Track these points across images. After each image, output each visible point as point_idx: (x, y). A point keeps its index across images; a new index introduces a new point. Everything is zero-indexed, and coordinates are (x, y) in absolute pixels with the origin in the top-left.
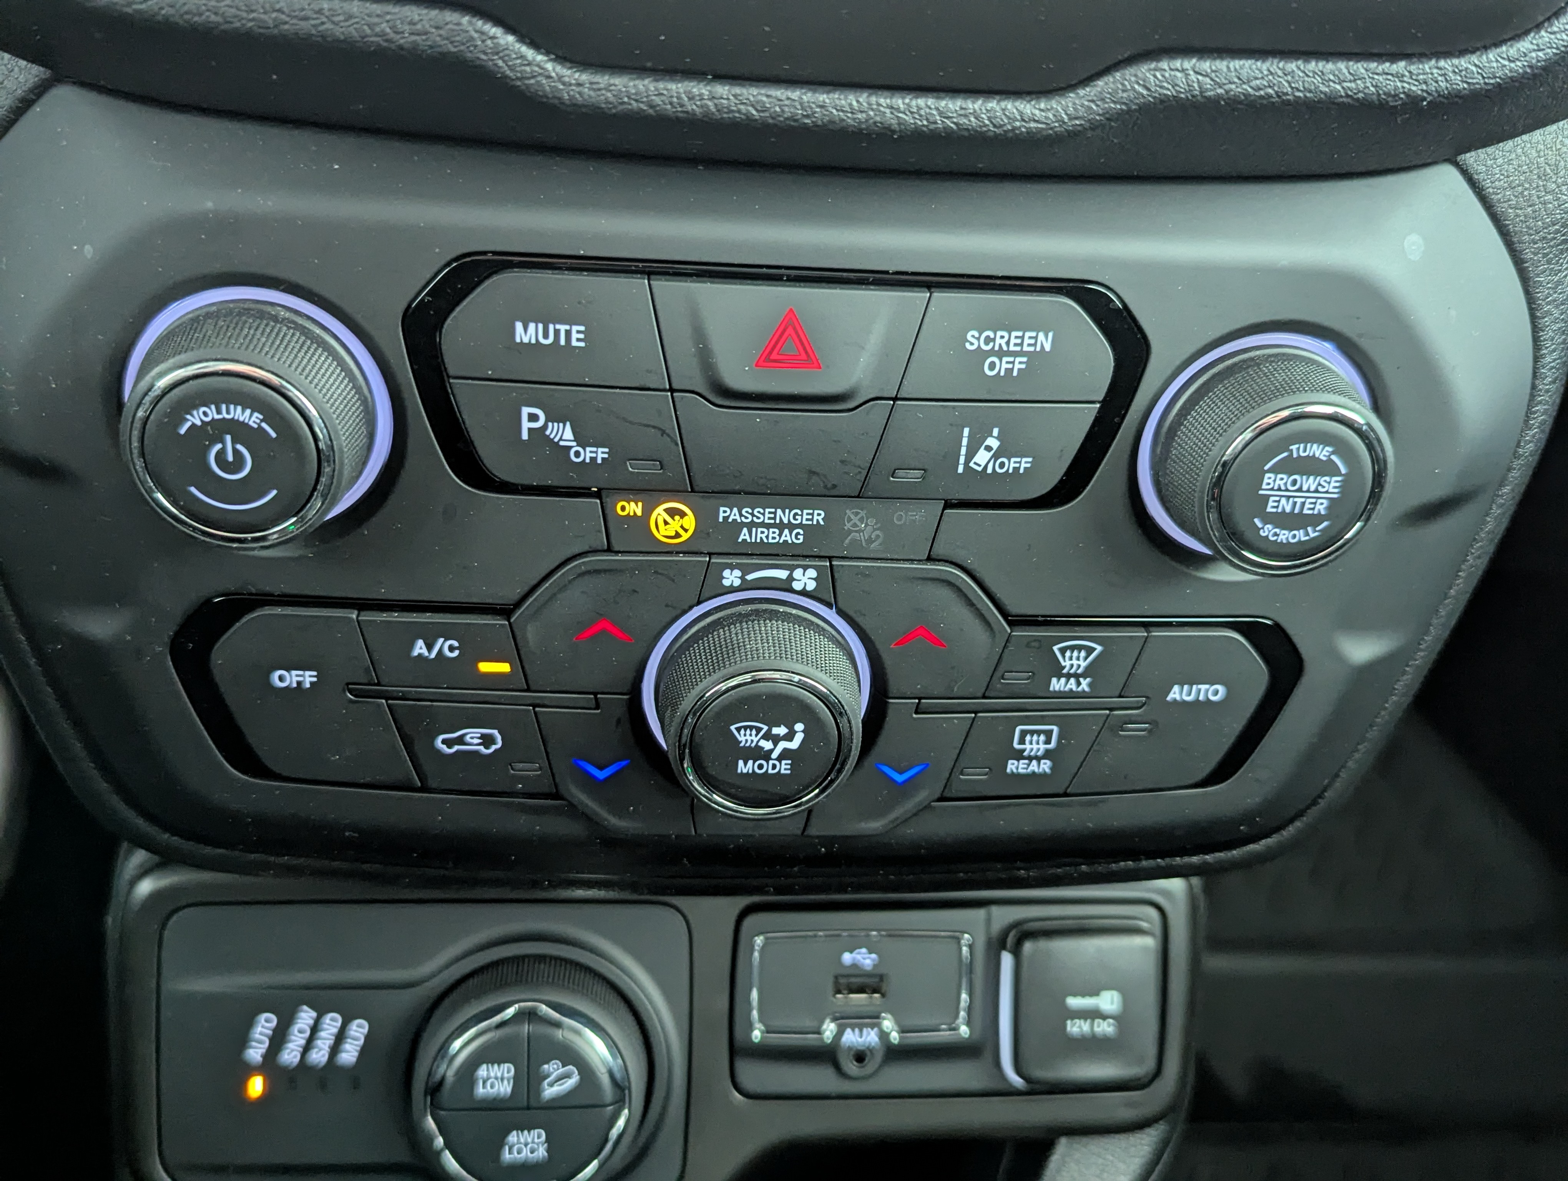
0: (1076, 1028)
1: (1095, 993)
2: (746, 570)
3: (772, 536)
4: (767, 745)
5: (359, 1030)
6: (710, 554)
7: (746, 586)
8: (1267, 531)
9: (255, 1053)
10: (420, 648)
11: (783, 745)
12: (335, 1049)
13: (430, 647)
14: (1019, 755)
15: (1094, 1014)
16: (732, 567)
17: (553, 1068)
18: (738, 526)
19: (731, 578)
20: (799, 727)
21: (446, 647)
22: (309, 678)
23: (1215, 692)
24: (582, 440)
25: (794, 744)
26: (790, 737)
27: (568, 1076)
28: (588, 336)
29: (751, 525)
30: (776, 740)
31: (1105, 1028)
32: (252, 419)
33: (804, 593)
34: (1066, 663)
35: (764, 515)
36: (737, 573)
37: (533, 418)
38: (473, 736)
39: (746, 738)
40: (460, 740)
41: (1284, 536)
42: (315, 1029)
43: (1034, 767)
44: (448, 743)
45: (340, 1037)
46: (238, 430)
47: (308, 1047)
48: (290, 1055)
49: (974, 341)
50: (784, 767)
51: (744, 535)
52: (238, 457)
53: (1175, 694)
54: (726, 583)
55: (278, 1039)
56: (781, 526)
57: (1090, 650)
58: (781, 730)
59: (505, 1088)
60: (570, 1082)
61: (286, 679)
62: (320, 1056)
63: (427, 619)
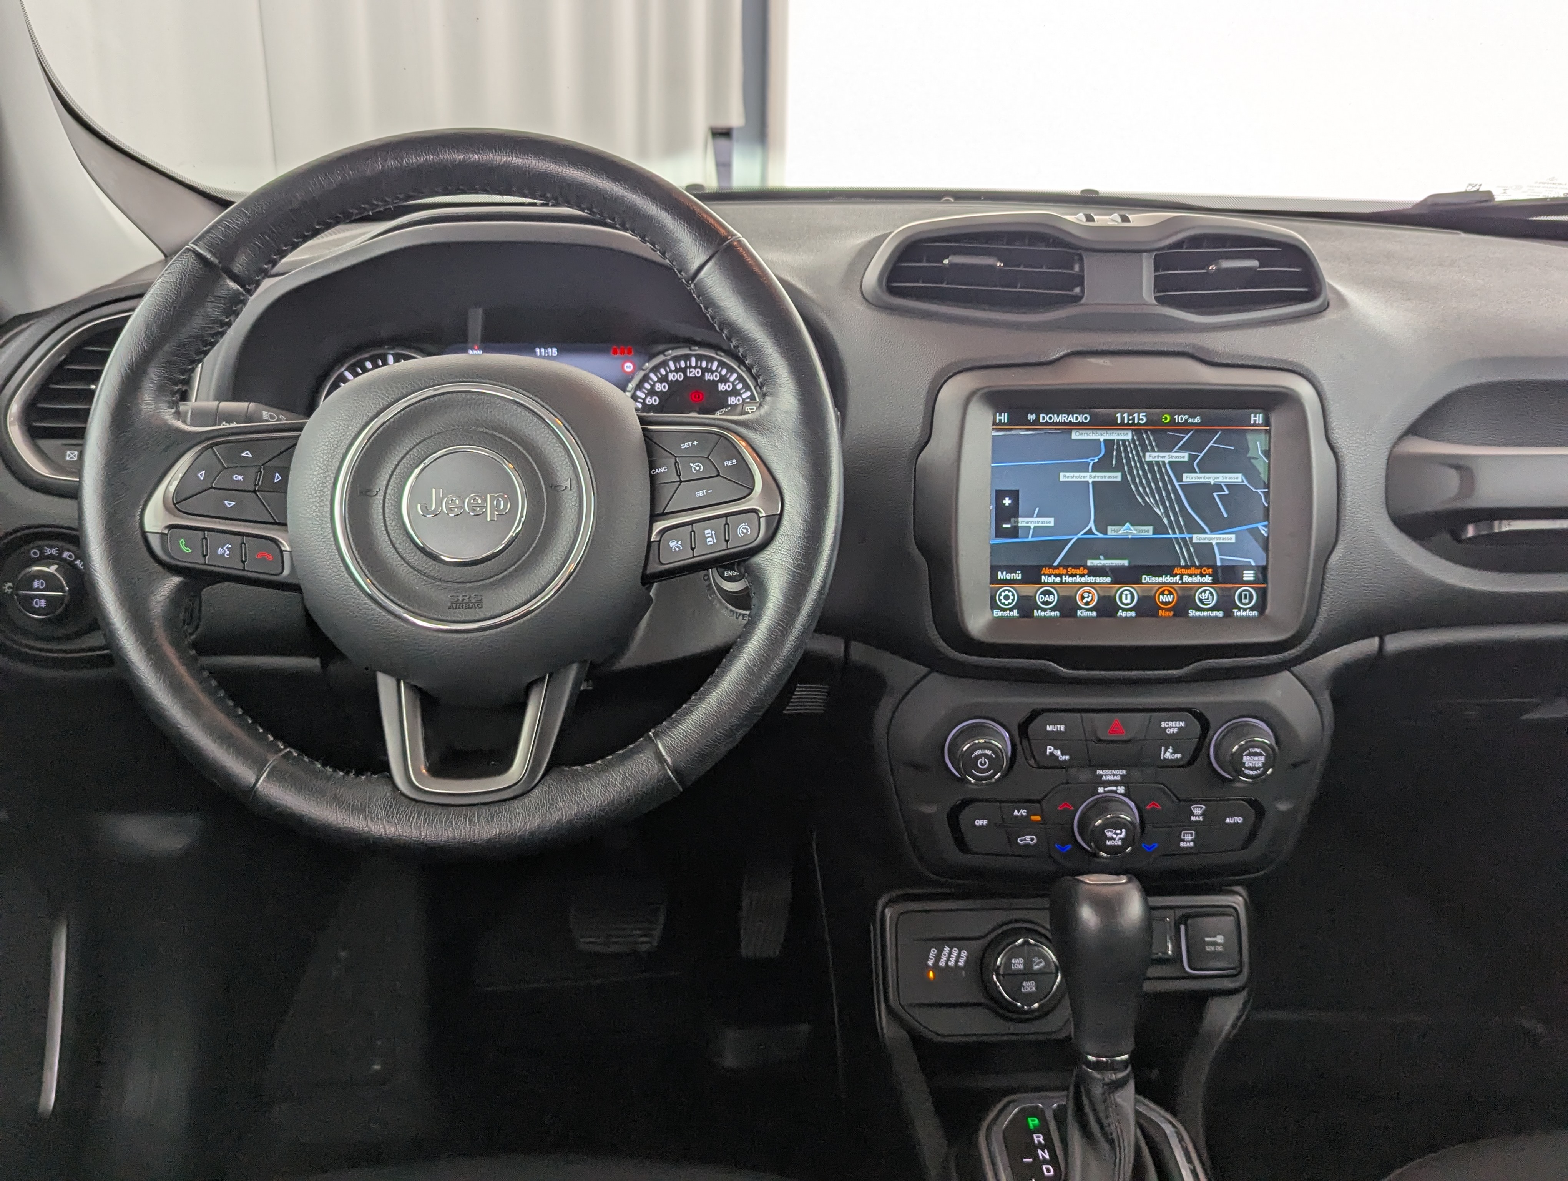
0: (1210, 949)
1: (1215, 936)
2: (1105, 787)
3: (1112, 778)
4: (1115, 836)
5: (964, 954)
6: (1095, 784)
7: (1105, 792)
8: (1246, 771)
9: (930, 963)
10: (1016, 813)
11: (1119, 836)
12: (957, 961)
13: (1018, 812)
14: (1183, 841)
15: (1215, 944)
16: (1100, 787)
17: (1036, 960)
18: (1101, 776)
19: (1101, 790)
20: (1123, 830)
21: (1023, 812)
22: (985, 822)
23: (1240, 820)
24: (1062, 754)
25: (1122, 836)
26: (1121, 834)
27: (1041, 962)
28: (1065, 729)
29: (1106, 775)
30: (1117, 834)
31: (1220, 949)
32: (988, 752)
33: (1121, 794)
34: (1195, 812)
35: (1109, 772)
36: (1102, 788)
37: (1050, 749)
38: (1028, 838)
39: (1109, 834)
41: (1251, 773)
42: (950, 954)
43: (1188, 844)
44: (1021, 841)
45: (959, 956)
46: (986, 755)
47: (948, 960)
48: (942, 963)
49: (1163, 724)
50: (1119, 843)
51: (1104, 778)
52: (985, 762)
53: (1228, 820)
54: (1099, 791)
55: (938, 958)
56: (1114, 775)
57: (1201, 808)
58: (1118, 832)
59: (1021, 967)
60: (1042, 965)
61: (979, 822)
62: (952, 963)
63: (1018, 805)
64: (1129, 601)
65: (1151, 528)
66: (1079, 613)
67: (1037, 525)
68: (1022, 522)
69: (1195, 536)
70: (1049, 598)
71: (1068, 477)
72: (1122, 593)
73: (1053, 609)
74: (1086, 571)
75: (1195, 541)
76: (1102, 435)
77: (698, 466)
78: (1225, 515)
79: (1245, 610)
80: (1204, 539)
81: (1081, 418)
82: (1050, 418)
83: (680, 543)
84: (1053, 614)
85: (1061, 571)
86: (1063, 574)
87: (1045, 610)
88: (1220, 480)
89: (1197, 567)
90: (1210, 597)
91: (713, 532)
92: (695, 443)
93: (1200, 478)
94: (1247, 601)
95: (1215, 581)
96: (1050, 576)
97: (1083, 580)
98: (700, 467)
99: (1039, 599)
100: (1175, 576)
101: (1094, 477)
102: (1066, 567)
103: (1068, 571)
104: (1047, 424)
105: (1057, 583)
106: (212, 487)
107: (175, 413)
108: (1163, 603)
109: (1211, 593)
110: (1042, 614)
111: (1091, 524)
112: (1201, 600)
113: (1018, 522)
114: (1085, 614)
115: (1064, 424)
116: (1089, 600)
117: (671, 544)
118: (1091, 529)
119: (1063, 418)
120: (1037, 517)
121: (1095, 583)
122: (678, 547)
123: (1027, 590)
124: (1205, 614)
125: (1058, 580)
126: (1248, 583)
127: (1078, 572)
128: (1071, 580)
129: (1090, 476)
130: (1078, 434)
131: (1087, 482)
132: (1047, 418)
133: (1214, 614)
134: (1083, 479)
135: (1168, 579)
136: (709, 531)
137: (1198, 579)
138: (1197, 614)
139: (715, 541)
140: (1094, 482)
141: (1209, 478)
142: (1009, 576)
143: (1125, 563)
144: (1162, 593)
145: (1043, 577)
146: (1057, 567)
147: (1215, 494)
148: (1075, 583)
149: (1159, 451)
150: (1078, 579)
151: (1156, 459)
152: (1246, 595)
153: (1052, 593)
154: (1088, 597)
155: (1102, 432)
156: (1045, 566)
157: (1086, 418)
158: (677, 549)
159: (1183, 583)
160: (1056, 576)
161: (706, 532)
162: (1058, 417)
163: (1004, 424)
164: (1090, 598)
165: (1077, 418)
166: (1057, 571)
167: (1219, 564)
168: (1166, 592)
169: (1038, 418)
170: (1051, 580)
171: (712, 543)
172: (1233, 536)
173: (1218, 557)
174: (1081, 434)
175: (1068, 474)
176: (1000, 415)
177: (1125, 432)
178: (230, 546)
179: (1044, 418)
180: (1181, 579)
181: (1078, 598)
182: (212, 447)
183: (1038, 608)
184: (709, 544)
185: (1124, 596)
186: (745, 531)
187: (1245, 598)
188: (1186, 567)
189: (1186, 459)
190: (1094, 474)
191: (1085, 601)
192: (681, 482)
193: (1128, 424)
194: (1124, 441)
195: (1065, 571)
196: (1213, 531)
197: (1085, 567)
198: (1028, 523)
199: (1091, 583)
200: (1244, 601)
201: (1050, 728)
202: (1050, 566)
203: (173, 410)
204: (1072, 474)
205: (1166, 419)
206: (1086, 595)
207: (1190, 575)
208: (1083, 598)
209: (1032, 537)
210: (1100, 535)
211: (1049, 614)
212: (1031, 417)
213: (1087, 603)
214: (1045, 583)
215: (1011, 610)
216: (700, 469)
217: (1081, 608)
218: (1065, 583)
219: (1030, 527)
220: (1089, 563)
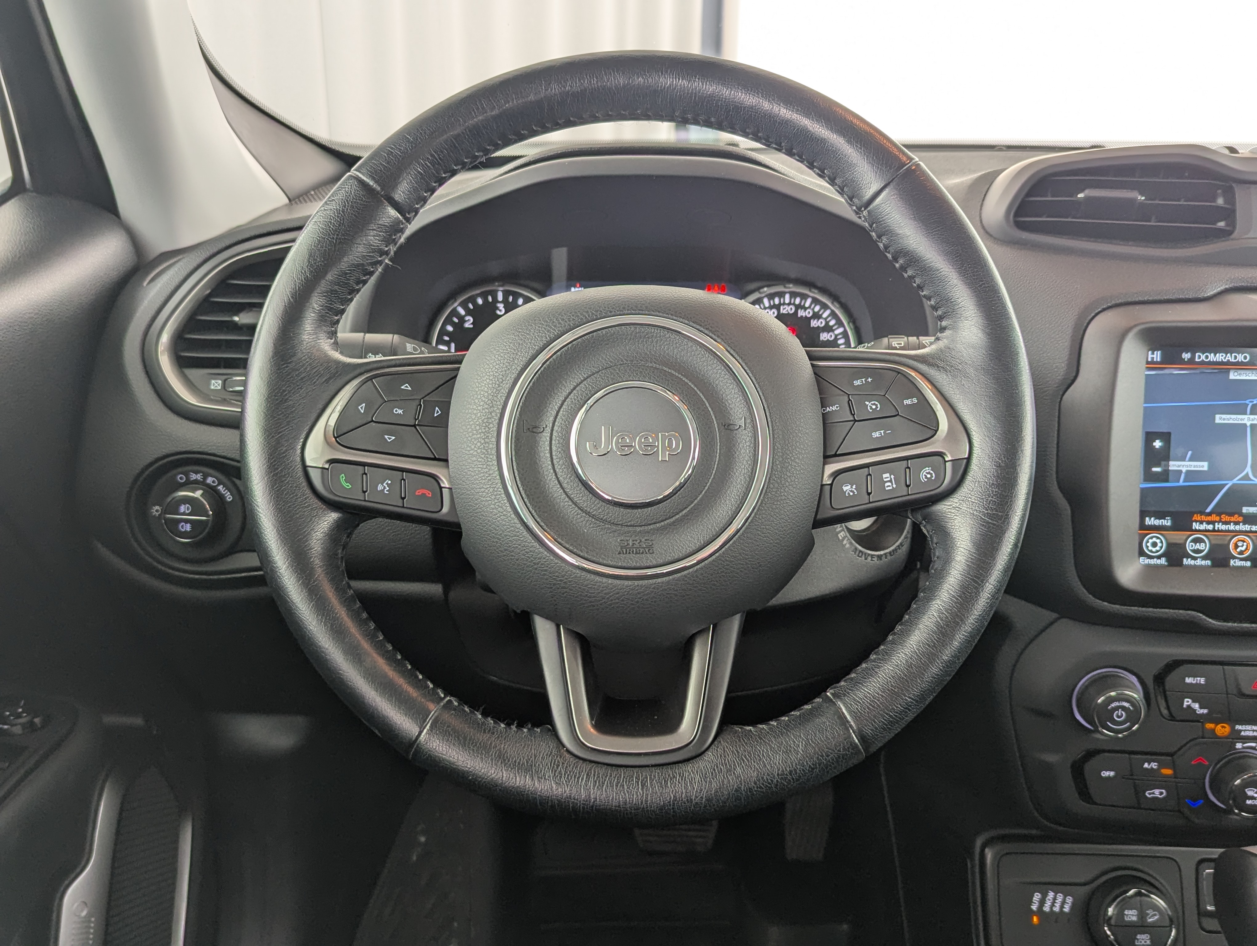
2: (1244, 743)
3: (1251, 734)
4: (1255, 795)
5: (1069, 900)
6: (1232, 739)
7: (1244, 748)
9: (1034, 907)
10: (1146, 765)
12: (1062, 907)
13: (1149, 765)
16: (1239, 742)
17: (1150, 912)
18: (1241, 731)
19: (1239, 746)
21: (1154, 765)
22: (1112, 774)
24: (1201, 708)
27: (1155, 915)
28: (1206, 681)
29: (1245, 730)
32: (1126, 705)
35: (1249, 727)
36: (1241, 744)
37: (1188, 702)
38: (1157, 792)
39: (1249, 793)
40: (1153, 793)
42: (1055, 899)
44: (1150, 794)
46: (1123, 708)
47: (1053, 905)
48: (1046, 908)
51: (1243, 733)
52: (1122, 715)
54: (1237, 747)
55: (1042, 902)
56: (1253, 731)
59: (1134, 919)
60: (1156, 917)
61: (1106, 774)
62: (1057, 909)
63: (1149, 757)
66: (1232, 562)
67: (1189, 469)
68: (1174, 465)
70: (1200, 546)
71: (1224, 419)
73: (1204, 558)
74: (1241, 519)
77: (874, 404)
81: (1240, 358)
82: (1207, 357)
83: (854, 487)
84: (1204, 563)
85: (1214, 517)
86: (1216, 522)
87: (1195, 559)
91: (892, 477)
92: (870, 380)
96: (1201, 522)
97: (1237, 528)
98: (876, 405)
99: (1190, 547)
101: (1253, 420)
102: (1219, 514)
103: (1221, 518)
104: (1203, 363)
105: (1209, 531)
106: (372, 421)
107: (334, 343)
110: (1192, 562)
111: (1248, 470)
113: (1169, 466)
114: (1239, 563)
115: (1222, 363)
116: (1243, 548)
117: (845, 488)
118: (1247, 474)
119: (1220, 357)
120: (1190, 460)
121: (1251, 532)
122: (851, 491)
123: (1177, 537)
125: (1210, 527)
127: (1233, 519)
128: (1224, 527)
129: (1249, 419)
130: (1236, 374)
131: (1245, 425)
132: (1203, 357)
134: (1240, 422)
136: (887, 475)
139: (894, 486)
140: (1252, 425)
142: (1157, 522)
145: (1194, 524)
146: (1210, 514)
148: (1229, 531)
150: (1232, 527)
153: (1204, 541)
154: (1242, 546)
156: (1197, 513)
157: (1245, 358)
158: (851, 494)
160: (1209, 523)
161: (885, 476)
162: (1215, 355)
163: (1157, 363)
164: (1245, 547)
165: (1236, 358)
166: (1209, 518)
169: (1193, 357)
170: (1203, 527)
171: (891, 488)
174: (1240, 375)
175: (1224, 416)
176: (1153, 354)
178: (390, 482)
179: (1200, 357)
181: (1231, 546)
182: (371, 379)
183: (1188, 556)
184: (887, 489)
186: (929, 476)
190: (1252, 417)
191: (1238, 550)
192: (855, 421)
195: (1218, 519)
197: (1241, 514)
198: (1179, 466)
199: (1246, 532)
201: (1188, 680)
202: (1202, 513)
203: (333, 341)
204: (1228, 416)
206: (1240, 544)
208: (1236, 546)
209: (1184, 481)
211: (1199, 562)
212: (1186, 356)
213: (1241, 553)
214: (1196, 531)
215: (1159, 557)
216: (877, 407)
217: (1235, 558)
218: (1218, 531)
219: (1181, 472)
220: (1245, 510)
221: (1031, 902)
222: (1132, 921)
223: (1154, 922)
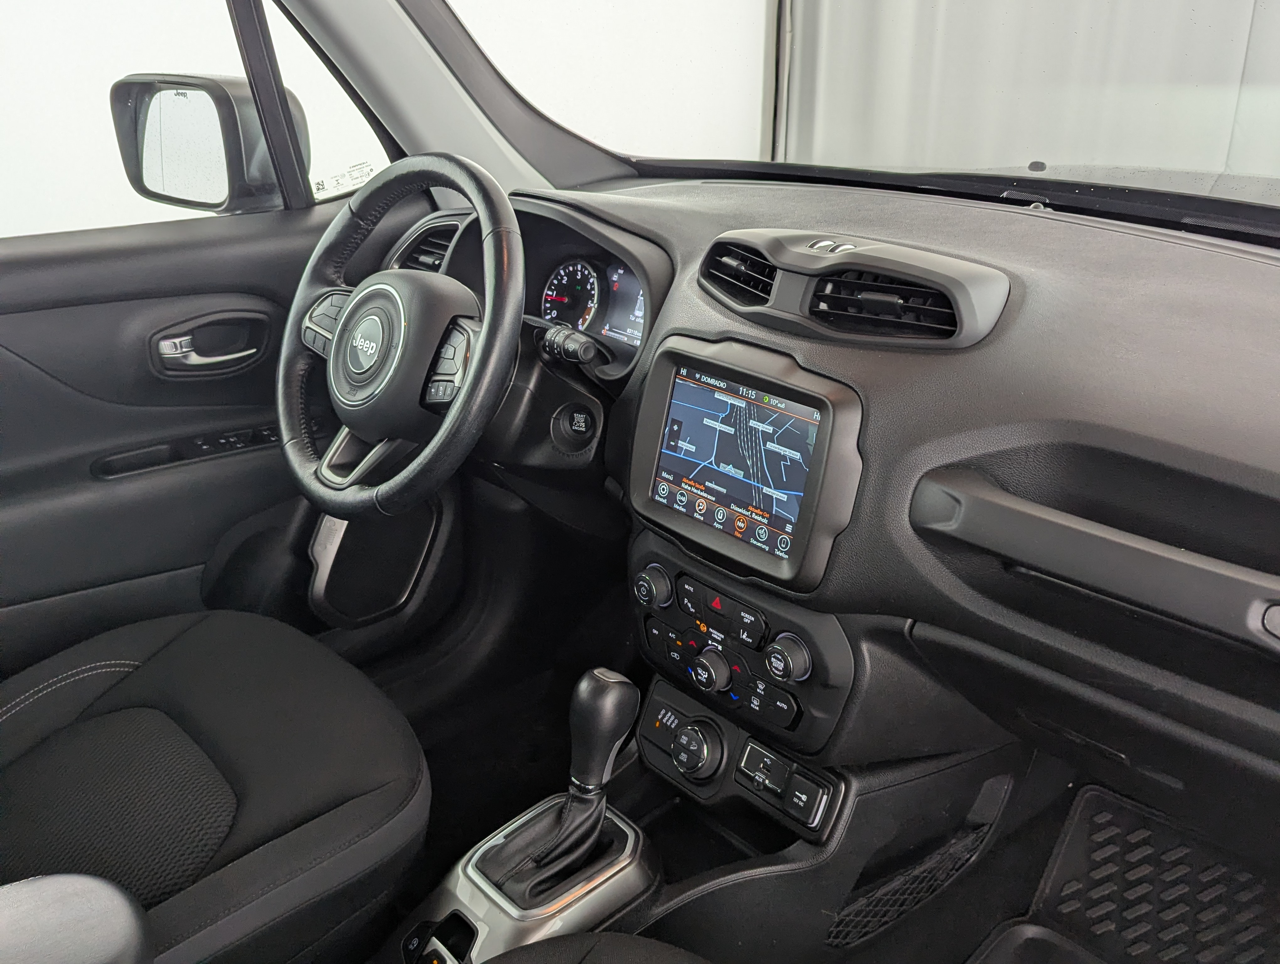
0: (796, 800)
1: (802, 794)
3: (716, 637)
4: (702, 675)
5: (676, 721)
6: (707, 636)
7: (711, 645)
8: (774, 670)
9: (660, 717)
10: (671, 635)
11: (704, 676)
12: (671, 723)
14: (753, 703)
15: (800, 799)
16: (710, 640)
17: (694, 743)
18: (712, 633)
20: (707, 673)
21: (673, 636)
22: (657, 633)
24: (692, 607)
27: (695, 746)
28: (694, 591)
30: (704, 674)
31: (801, 804)
32: (646, 585)
33: (719, 650)
34: (759, 686)
35: (716, 632)
36: (711, 642)
37: (686, 601)
38: (676, 654)
39: (700, 671)
41: (777, 672)
42: (670, 717)
43: (756, 708)
44: (673, 654)
47: (668, 721)
48: (664, 721)
49: (743, 614)
50: (704, 680)
51: (713, 635)
52: (645, 591)
53: (778, 703)
54: (709, 643)
55: (664, 716)
56: (718, 636)
57: (763, 685)
58: (704, 672)
59: (685, 742)
60: (696, 748)
61: (655, 632)
62: (669, 724)
63: (671, 629)
64: (721, 518)
65: (742, 473)
66: (695, 514)
67: (686, 448)
68: (681, 443)
69: (765, 488)
70: (683, 499)
71: (708, 422)
72: (718, 511)
73: (684, 507)
74: (704, 489)
75: (764, 491)
76: (730, 399)
77: (452, 352)
78: (785, 480)
79: (782, 552)
80: (769, 492)
81: (722, 385)
82: (707, 380)
83: (434, 390)
84: (682, 509)
85: (692, 483)
86: (693, 486)
87: (679, 505)
88: (787, 453)
89: (761, 510)
90: (764, 534)
91: (443, 389)
93: (776, 448)
94: (784, 546)
95: (769, 524)
96: (686, 484)
97: (702, 494)
99: (679, 497)
100: (748, 511)
101: (721, 427)
102: (695, 481)
104: (704, 383)
105: (688, 490)
108: (738, 526)
109: (765, 531)
110: (678, 507)
111: (713, 458)
112: (759, 534)
113: (678, 443)
114: (698, 516)
115: (713, 386)
116: (702, 508)
118: (712, 461)
119: (712, 381)
120: (688, 443)
121: (707, 498)
123: (675, 488)
124: (759, 544)
125: (689, 488)
126: (787, 533)
127: (700, 487)
128: (695, 491)
129: (719, 426)
130: (718, 394)
131: (717, 429)
133: (764, 547)
134: (715, 426)
135: (744, 512)
137: (759, 518)
138: (755, 542)
140: (720, 430)
141: (781, 450)
142: (667, 476)
143: (724, 491)
144: (739, 520)
145: (683, 483)
146: (690, 480)
147: (782, 462)
148: (696, 494)
149: (757, 421)
150: (699, 492)
151: (755, 426)
152: (784, 541)
153: (685, 496)
154: (702, 506)
155: (731, 398)
156: (685, 477)
157: (724, 385)
159: (751, 518)
160: (689, 485)
162: (710, 380)
163: (684, 376)
165: (720, 384)
166: (690, 483)
167: (774, 513)
168: (741, 520)
169: (701, 377)
170: (686, 487)
172: (786, 497)
173: (775, 508)
174: (720, 396)
175: (708, 420)
176: (684, 370)
177: (743, 401)
179: (704, 379)
180: (751, 514)
181: (697, 504)
183: (677, 503)
185: (719, 513)
186: (450, 392)
187: (784, 544)
188: (756, 508)
189: (771, 432)
190: (721, 425)
191: (700, 507)
193: (745, 397)
194: (740, 407)
195: (694, 484)
196: (775, 488)
197: (705, 486)
198: (682, 445)
199: (704, 497)
200: (782, 545)
201: (686, 587)
202: (687, 478)
204: (710, 421)
205: (766, 399)
206: (701, 504)
207: (757, 514)
208: (699, 506)
209: (683, 455)
210: (716, 468)
211: (680, 508)
212: (698, 376)
213: (700, 510)
214: (683, 488)
215: (664, 498)
217: (697, 512)
218: (693, 492)
219: (683, 448)
220: (707, 483)
221: (659, 714)
222: (683, 744)
223: (692, 750)
